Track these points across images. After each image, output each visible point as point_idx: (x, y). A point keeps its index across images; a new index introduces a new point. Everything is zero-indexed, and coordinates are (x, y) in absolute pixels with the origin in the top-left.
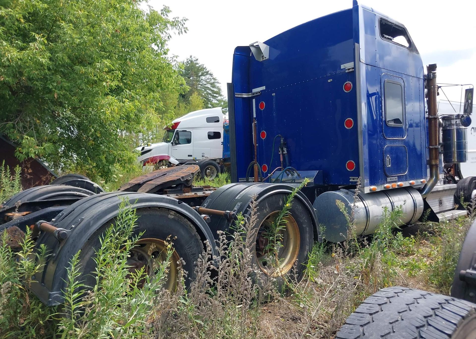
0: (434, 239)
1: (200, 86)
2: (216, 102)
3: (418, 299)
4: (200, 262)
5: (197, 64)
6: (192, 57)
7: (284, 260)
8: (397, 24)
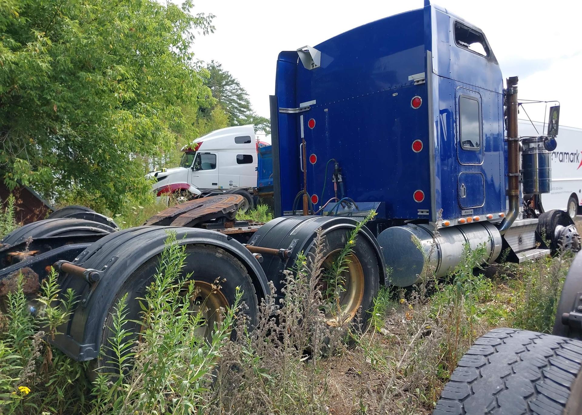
0: (513, 282)
1: (223, 97)
2: (244, 118)
3: (534, 340)
4: (264, 306)
5: (220, 70)
6: (214, 62)
7: (346, 307)
8: (474, 28)
